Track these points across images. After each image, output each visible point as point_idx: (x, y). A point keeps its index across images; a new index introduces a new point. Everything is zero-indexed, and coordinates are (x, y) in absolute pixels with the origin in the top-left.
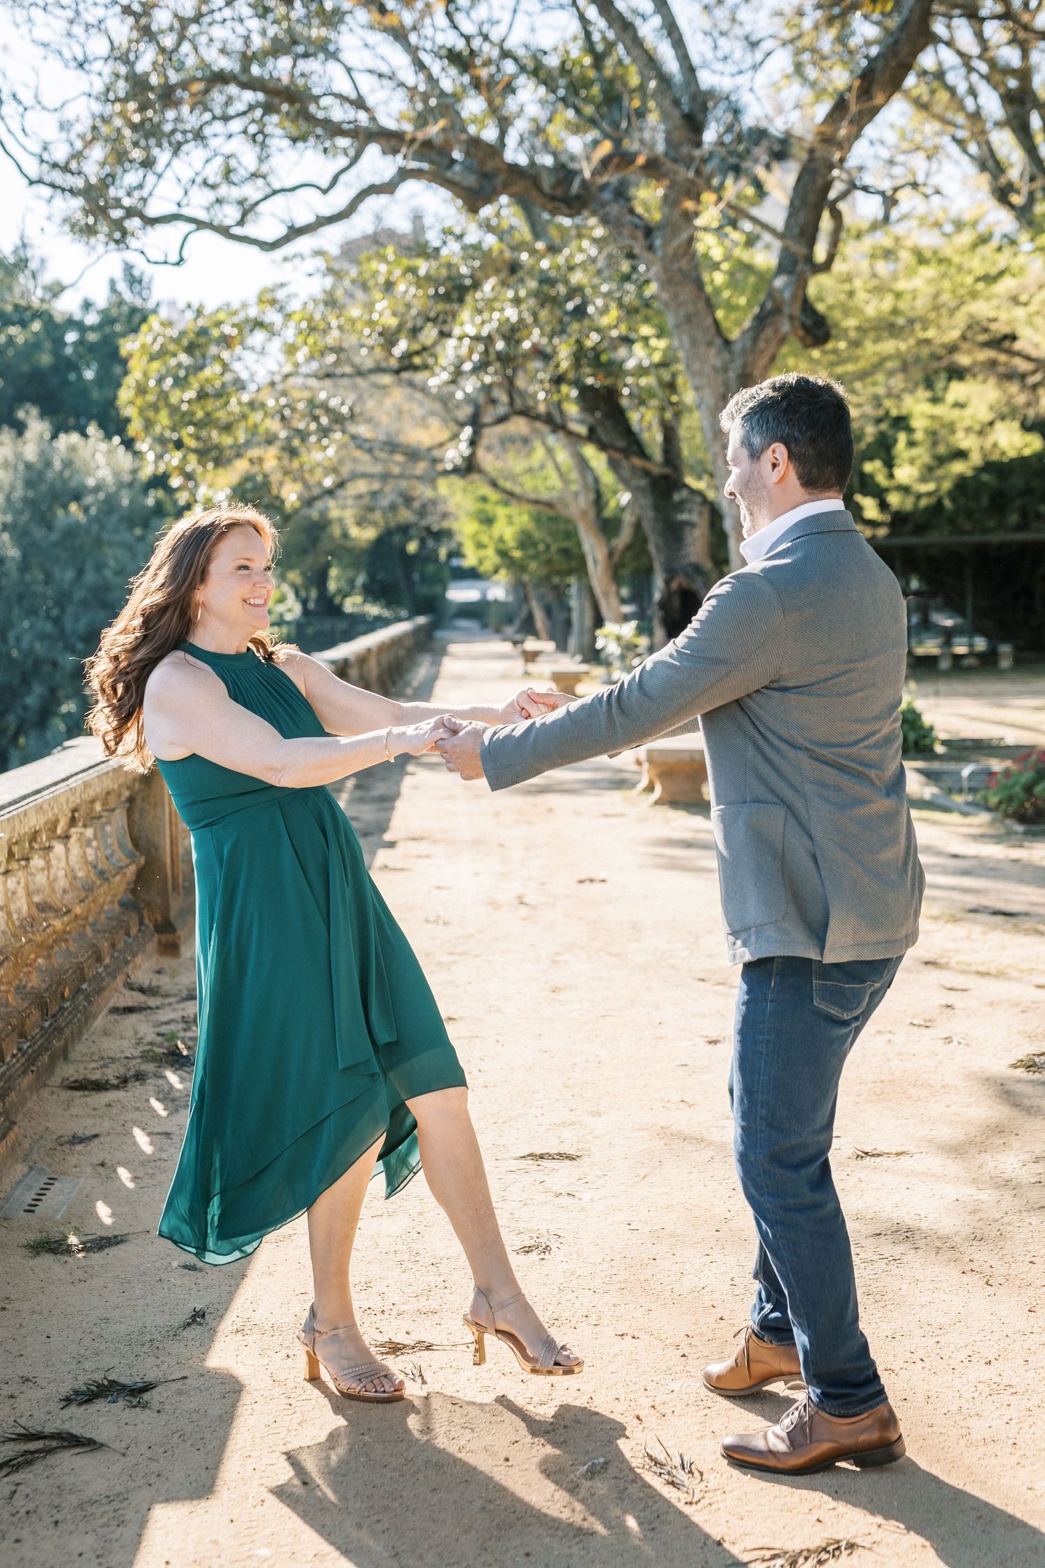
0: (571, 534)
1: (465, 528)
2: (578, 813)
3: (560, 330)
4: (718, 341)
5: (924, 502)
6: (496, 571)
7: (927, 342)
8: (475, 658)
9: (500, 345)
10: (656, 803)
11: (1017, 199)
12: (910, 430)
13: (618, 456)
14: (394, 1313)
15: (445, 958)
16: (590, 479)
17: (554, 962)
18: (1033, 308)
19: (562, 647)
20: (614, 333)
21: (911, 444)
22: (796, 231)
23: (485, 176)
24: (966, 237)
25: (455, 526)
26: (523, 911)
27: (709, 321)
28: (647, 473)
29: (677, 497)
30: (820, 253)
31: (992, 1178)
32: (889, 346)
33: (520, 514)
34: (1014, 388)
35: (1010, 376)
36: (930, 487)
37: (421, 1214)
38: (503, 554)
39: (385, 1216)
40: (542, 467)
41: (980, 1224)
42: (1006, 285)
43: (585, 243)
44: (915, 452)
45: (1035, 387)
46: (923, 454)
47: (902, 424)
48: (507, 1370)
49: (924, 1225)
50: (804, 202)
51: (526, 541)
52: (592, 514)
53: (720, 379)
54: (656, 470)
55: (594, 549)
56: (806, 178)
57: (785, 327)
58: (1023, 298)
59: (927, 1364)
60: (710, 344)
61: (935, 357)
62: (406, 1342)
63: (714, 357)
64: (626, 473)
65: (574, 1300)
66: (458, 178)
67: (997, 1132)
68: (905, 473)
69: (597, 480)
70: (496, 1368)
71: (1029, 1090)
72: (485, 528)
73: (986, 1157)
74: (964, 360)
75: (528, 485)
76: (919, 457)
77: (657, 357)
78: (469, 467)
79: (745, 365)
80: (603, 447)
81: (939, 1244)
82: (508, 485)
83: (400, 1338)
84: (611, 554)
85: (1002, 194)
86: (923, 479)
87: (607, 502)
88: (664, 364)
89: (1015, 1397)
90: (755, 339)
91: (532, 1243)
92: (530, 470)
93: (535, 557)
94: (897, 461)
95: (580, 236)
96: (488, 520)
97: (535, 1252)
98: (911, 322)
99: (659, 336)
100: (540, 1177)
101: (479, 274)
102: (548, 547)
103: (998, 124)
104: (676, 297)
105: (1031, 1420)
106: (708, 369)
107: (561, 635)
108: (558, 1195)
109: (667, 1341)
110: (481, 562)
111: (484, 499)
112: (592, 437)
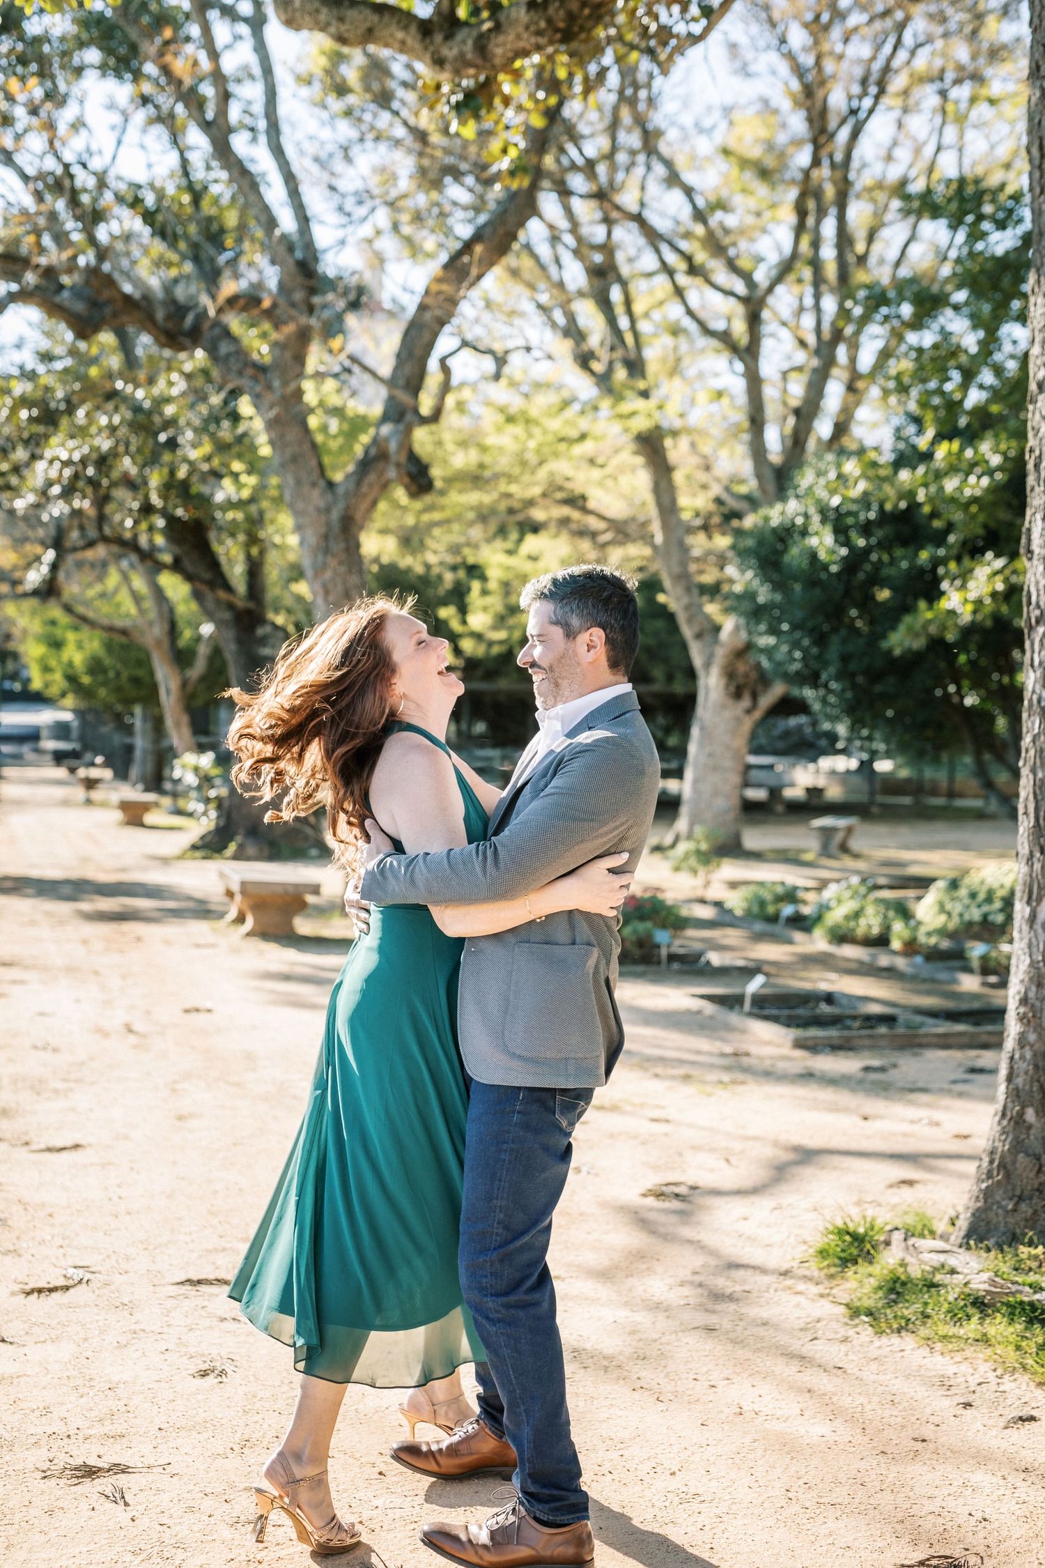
0: (144, 662)
1: (33, 651)
2: (168, 943)
3: (152, 459)
4: (322, 483)
5: (496, 650)
6: (63, 695)
7: (508, 496)
8: (31, 782)
9: (90, 471)
10: (248, 934)
11: (598, 367)
12: (483, 578)
13: (204, 588)
14: (81, 1436)
15: (60, 1085)
16: (166, 608)
17: (174, 1090)
18: (608, 470)
19: (122, 774)
20: (205, 467)
21: (485, 592)
22: (401, 382)
23: (94, 304)
24: (552, 398)
25: (21, 649)
26: (132, 1039)
27: (314, 463)
28: (230, 606)
29: (260, 631)
30: (426, 404)
31: (643, 1301)
32: (474, 497)
33: (91, 640)
34: (585, 545)
35: (583, 533)
36: (501, 635)
37: (86, 1339)
38: (72, 679)
39: (49, 1342)
40: (116, 591)
41: (641, 1344)
42: (588, 447)
43: (175, 376)
44: (489, 600)
45: (604, 546)
46: (496, 603)
47: (476, 573)
48: (208, 1490)
49: (588, 1346)
50: (410, 355)
51: (95, 667)
52: (166, 644)
53: (323, 518)
54: (240, 604)
55: (167, 679)
56: (413, 333)
57: (392, 473)
58: (600, 461)
59: (615, 1476)
60: (314, 485)
61: (511, 511)
62: (100, 1465)
63: (317, 497)
64: (210, 604)
65: (261, 1422)
66: (67, 304)
67: (637, 1260)
68: (478, 620)
69: (171, 611)
70: (197, 1489)
71: (662, 1218)
72: (53, 651)
73: (632, 1281)
74: (538, 514)
75: (102, 612)
76: (493, 605)
77: (245, 494)
78: (49, 590)
79: (347, 508)
80: (189, 577)
81: (606, 1363)
82: (81, 609)
83: (93, 1461)
84: (184, 684)
85: (584, 360)
86: (495, 627)
87: (181, 633)
88: (252, 500)
89: (703, 1505)
90: (359, 483)
91: (205, 1367)
92: (103, 595)
93: (105, 684)
94: (470, 608)
95: (169, 369)
96: (56, 644)
97: (212, 1375)
98: (497, 476)
99: (249, 473)
100: (200, 1302)
101: (75, 399)
102: (118, 674)
103: (581, 294)
104: (282, 436)
105: (722, 1527)
106: (311, 509)
107: (121, 764)
108: (223, 1320)
109: (363, 1460)
110: (47, 685)
111: (53, 623)
112: (177, 566)
